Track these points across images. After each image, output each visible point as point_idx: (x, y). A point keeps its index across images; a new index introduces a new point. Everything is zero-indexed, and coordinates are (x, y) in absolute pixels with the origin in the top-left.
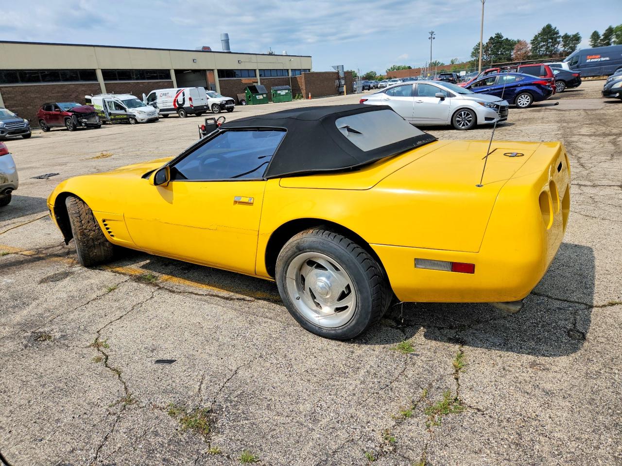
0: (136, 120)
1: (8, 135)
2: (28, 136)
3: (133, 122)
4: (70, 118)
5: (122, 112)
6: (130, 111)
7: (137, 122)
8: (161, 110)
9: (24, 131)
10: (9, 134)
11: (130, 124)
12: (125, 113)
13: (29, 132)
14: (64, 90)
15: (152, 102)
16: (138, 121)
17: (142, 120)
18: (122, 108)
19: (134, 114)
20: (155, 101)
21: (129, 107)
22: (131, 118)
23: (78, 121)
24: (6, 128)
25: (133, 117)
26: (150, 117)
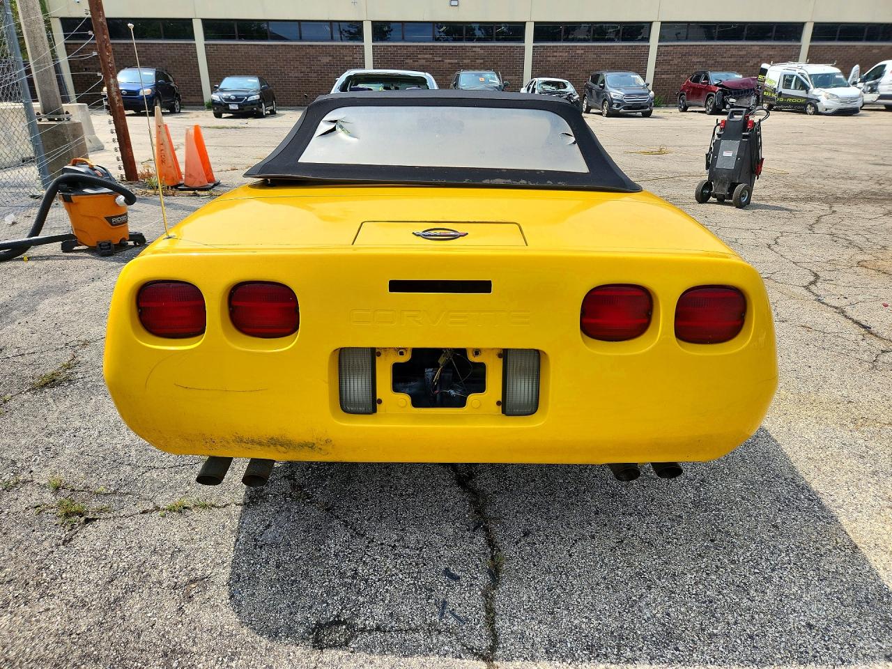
0: (816, 108)
1: (622, 110)
2: (647, 115)
3: (811, 111)
4: (713, 96)
5: (801, 93)
6: (816, 92)
7: (817, 113)
8: (882, 97)
9: (643, 107)
10: (624, 108)
11: (805, 113)
12: (805, 95)
13: (648, 109)
14: (741, 53)
15: (872, 82)
16: (820, 110)
17: (826, 110)
18: (804, 87)
19: (819, 98)
20: (877, 80)
21: (816, 86)
22: (810, 104)
23: (723, 100)
24: (625, 100)
25: (814, 102)
26: (845, 106)
